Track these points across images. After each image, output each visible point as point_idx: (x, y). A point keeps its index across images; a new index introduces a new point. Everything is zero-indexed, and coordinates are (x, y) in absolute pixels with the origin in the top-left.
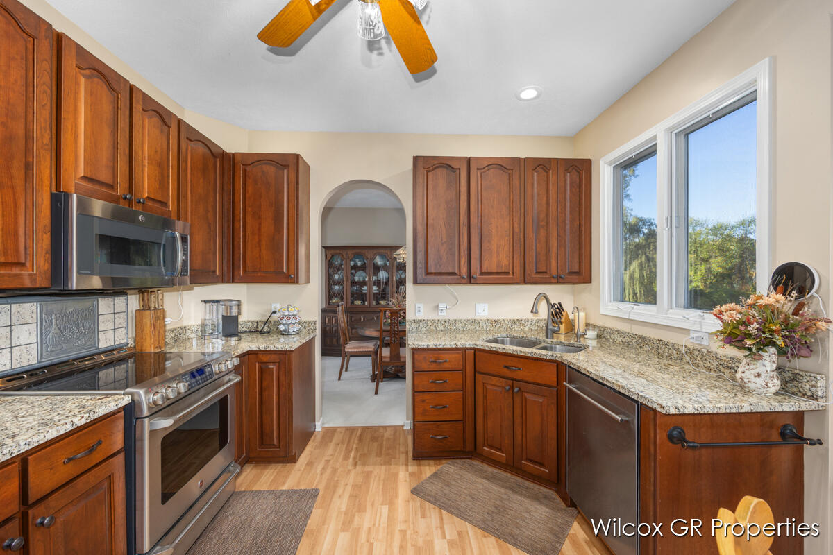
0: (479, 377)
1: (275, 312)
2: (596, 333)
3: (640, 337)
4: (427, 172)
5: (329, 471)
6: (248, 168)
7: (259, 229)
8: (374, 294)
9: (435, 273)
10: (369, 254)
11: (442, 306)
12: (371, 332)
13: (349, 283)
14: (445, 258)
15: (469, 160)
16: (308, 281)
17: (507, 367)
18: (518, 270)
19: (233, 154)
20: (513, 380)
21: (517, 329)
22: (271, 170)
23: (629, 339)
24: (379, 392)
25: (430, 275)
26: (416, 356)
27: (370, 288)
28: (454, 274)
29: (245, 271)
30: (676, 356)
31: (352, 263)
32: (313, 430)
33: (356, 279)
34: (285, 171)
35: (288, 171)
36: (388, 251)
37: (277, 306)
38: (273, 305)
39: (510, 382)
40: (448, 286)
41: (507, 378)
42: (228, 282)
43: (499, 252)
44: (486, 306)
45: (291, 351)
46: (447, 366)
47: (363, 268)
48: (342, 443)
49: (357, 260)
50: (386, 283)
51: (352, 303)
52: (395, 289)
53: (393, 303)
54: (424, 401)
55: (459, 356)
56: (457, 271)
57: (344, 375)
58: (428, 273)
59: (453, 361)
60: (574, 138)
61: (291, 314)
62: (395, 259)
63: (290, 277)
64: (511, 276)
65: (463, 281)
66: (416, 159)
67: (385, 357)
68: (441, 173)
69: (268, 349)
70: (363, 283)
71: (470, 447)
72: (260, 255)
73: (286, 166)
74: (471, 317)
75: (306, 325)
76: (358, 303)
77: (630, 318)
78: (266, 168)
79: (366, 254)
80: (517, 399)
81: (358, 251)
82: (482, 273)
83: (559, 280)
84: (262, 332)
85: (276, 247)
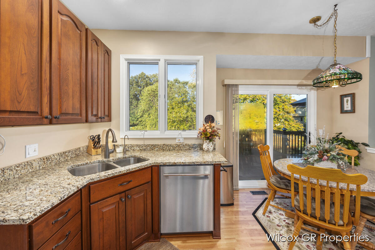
3: (152, 145)
9: (11, 112)
17: (120, 185)
20: (125, 192)
21: (63, 160)
23: (145, 148)
25: (3, 114)
28: (35, 113)
30: (172, 149)
46: (69, 215)
55: (78, 198)
56: (39, 111)
59: (75, 205)
64: (80, 117)
65: (46, 121)
77: (145, 137)
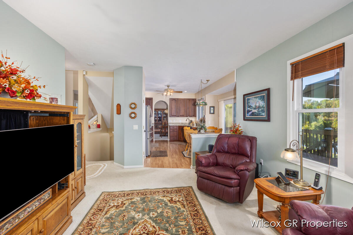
0: (179, 130)
4: (172, 101)
9: (173, 116)
11: (174, 121)
14: (174, 113)
15: (178, 99)
18: (185, 115)
24: (162, 137)
27: (157, 118)
43: (182, 112)
46: (175, 128)
50: (161, 117)
54: (171, 133)
56: (176, 115)
62: (164, 112)
66: (170, 99)
71: (178, 139)
73: (151, 100)
83: (191, 116)
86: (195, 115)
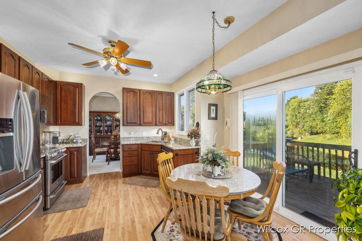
0: (142, 152)
1: (71, 136)
2: (174, 139)
4: (127, 92)
5: (95, 183)
6: (62, 86)
7: (67, 107)
8: (106, 130)
9: (130, 123)
10: (104, 115)
11: (132, 133)
12: (106, 144)
13: (94, 126)
14: (132, 118)
15: (140, 90)
16: (84, 125)
17: (149, 148)
18: (154, 122)
19: (56, 81)
20: (151, 151)
22: (72, 88)
24: (109, 164)
25: (128, 123)
26: (124, 147)
27: (104, 128)
28: (135, 123)
29: (61, 121)
31: (96, 118)
32: (86, 175)
33: (98, 124)
34: (77, 89)
35: (78, 89)
36: (111, 114)
37: (72, 134)
38: (70, 134)
39: (150, 152)
40: (134, 127)
41: (150, 151)
42: (54, 125)
43: (149, 117)
44: (146, 133)
45: (82, 147)
46: (133, 149)
47: (101, 120)
48: (98, 177)
49: (98, 117)
50: (110, 126)
51: (96, 134)
52: (114, 128)
53: (114, 133)
54: (126, 160)
55: (136, 146)
56: (136, 122)
57: (94, 161)
58: (127, 123)
59: (135, 147)
60: (171, 85)
61: (79, 136)
62: (115, 117)
63: (79, 124)
64: (152, 124)
65: (138, 125)
66: (123, 88)
67: (112, 152)
68: (131, 93)
69: (73, 147)
70: (101, 126)
71: (140, 172)
72: (67, 116)
73: (78, 87)
74: (141, 136)
75: (84, 140)
76: (99, 134)
78: (69, 87)
79: (102, 115)
80: (152, 156)
81: (99, 113)
82: (144, 123)
83: (166, 125)
84: (66, 143)
85: (73, 113)
86: (172, 122)
